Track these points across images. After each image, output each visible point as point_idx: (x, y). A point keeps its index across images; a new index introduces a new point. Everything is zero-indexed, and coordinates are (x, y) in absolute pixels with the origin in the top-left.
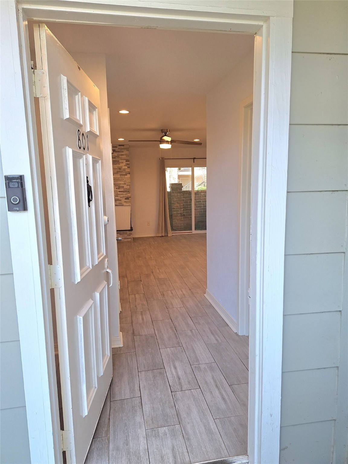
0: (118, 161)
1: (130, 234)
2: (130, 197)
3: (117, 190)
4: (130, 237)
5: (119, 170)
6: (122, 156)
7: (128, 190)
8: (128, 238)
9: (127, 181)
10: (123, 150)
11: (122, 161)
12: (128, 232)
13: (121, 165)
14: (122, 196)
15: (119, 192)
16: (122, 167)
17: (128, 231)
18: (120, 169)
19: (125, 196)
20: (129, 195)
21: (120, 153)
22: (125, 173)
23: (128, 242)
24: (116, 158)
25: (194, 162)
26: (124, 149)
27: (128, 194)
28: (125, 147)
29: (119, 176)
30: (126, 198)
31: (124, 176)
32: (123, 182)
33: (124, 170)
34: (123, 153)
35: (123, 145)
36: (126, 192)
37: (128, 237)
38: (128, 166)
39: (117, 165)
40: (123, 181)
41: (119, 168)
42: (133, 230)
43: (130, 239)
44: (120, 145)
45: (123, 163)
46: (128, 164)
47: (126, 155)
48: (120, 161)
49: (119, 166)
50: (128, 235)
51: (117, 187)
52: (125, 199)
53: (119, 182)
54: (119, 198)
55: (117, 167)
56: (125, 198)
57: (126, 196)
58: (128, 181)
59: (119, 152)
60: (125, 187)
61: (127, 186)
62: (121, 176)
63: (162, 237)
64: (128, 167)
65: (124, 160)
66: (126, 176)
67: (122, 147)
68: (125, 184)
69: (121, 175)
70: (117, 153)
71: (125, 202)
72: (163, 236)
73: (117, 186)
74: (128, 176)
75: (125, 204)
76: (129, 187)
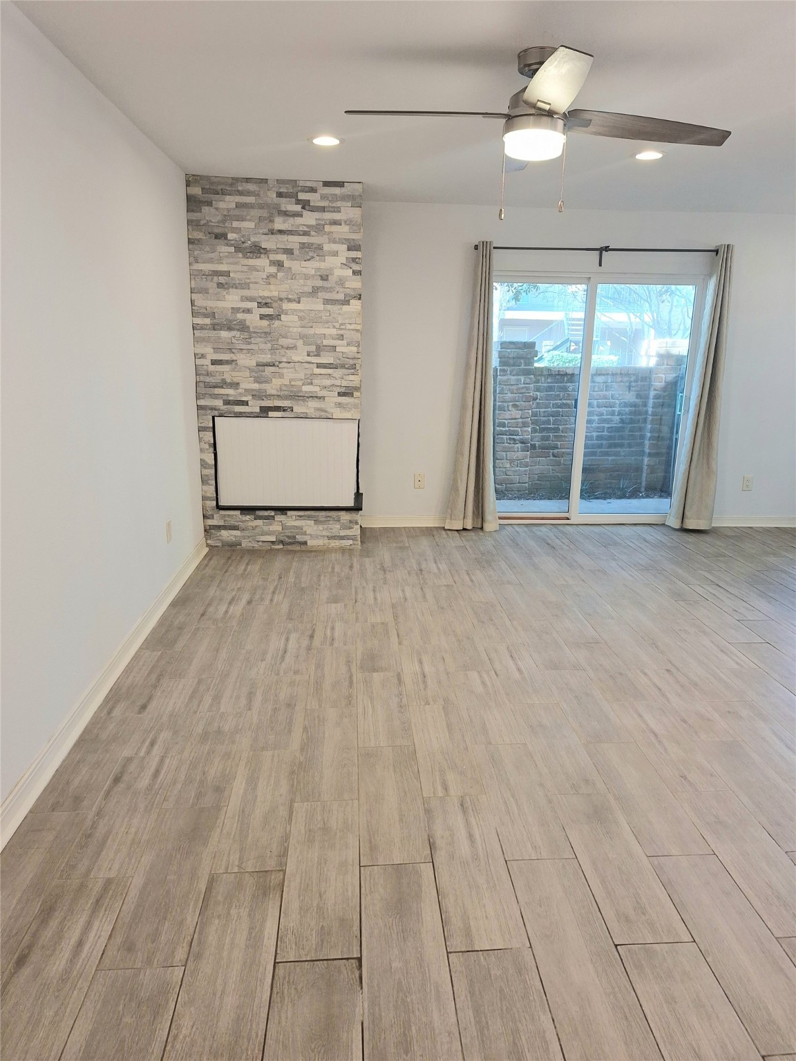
0: (320, 247)
1: (350, 521)
2: (357, 389)
3: (309, 359)
4: (348, 532)
5: (320, 283)
6: (335, 228)
7: (351, 362)
8: (342, 538)
9: (349, 327)
10: (339, 204)
11: (335, 247)
12: (345, 516)
13: (330, 262)
14: (328, 382)
15: (319, 366)
16: (331, 269)
17: (342, 513)
18: (324, 278)
19: (338, 382)
20: (354, 380)
21: (328, 216)
22: (341, 297)
23: (343, 550)
24: (313, 233)
25: (600, 265)
26: (344, 198)
27: (352, 377)
28: (347, 190)
29: (321, 307)
30: (343, 390)
31: (339, 307)
32: (334, 332)
33: (341, 282)
34: (336, 216)
35: (340, 184)
36: (343, 366)
37: (343, 533)
38: (357, 267)
39: (314, 264)
40: (334, 327)
41: (321, 276)
42: (361, 510)
43: (351, 542)
44: (327, 184)
45: (336, 254)
46: (354, 260)
47: (349, 222)
48: (326, 247)
49: (323, 265)
50: (344, 527)
51: (313, 348)
52: (340, 394)
53: (320, 330)
54: (317, 389)
55: (313, 272)
56: (339, 390)
57: (344, 383)
58: (353, 327)
59: (323, 209)
60: (342, 348)
61: (348, 345)
62: (329, 307)
63: (464, 533)
64: (354, 273)
65: (341, 241)
66: (345, 308)
67: (337, 191)
68: (341, 337)
69: (327, 302)
70: (317, 215)
71: (339, 405)
72: (469, 527)
73: (311, 345)
74: (355, 305)
75: (337, 413)
76: (355, 349)
